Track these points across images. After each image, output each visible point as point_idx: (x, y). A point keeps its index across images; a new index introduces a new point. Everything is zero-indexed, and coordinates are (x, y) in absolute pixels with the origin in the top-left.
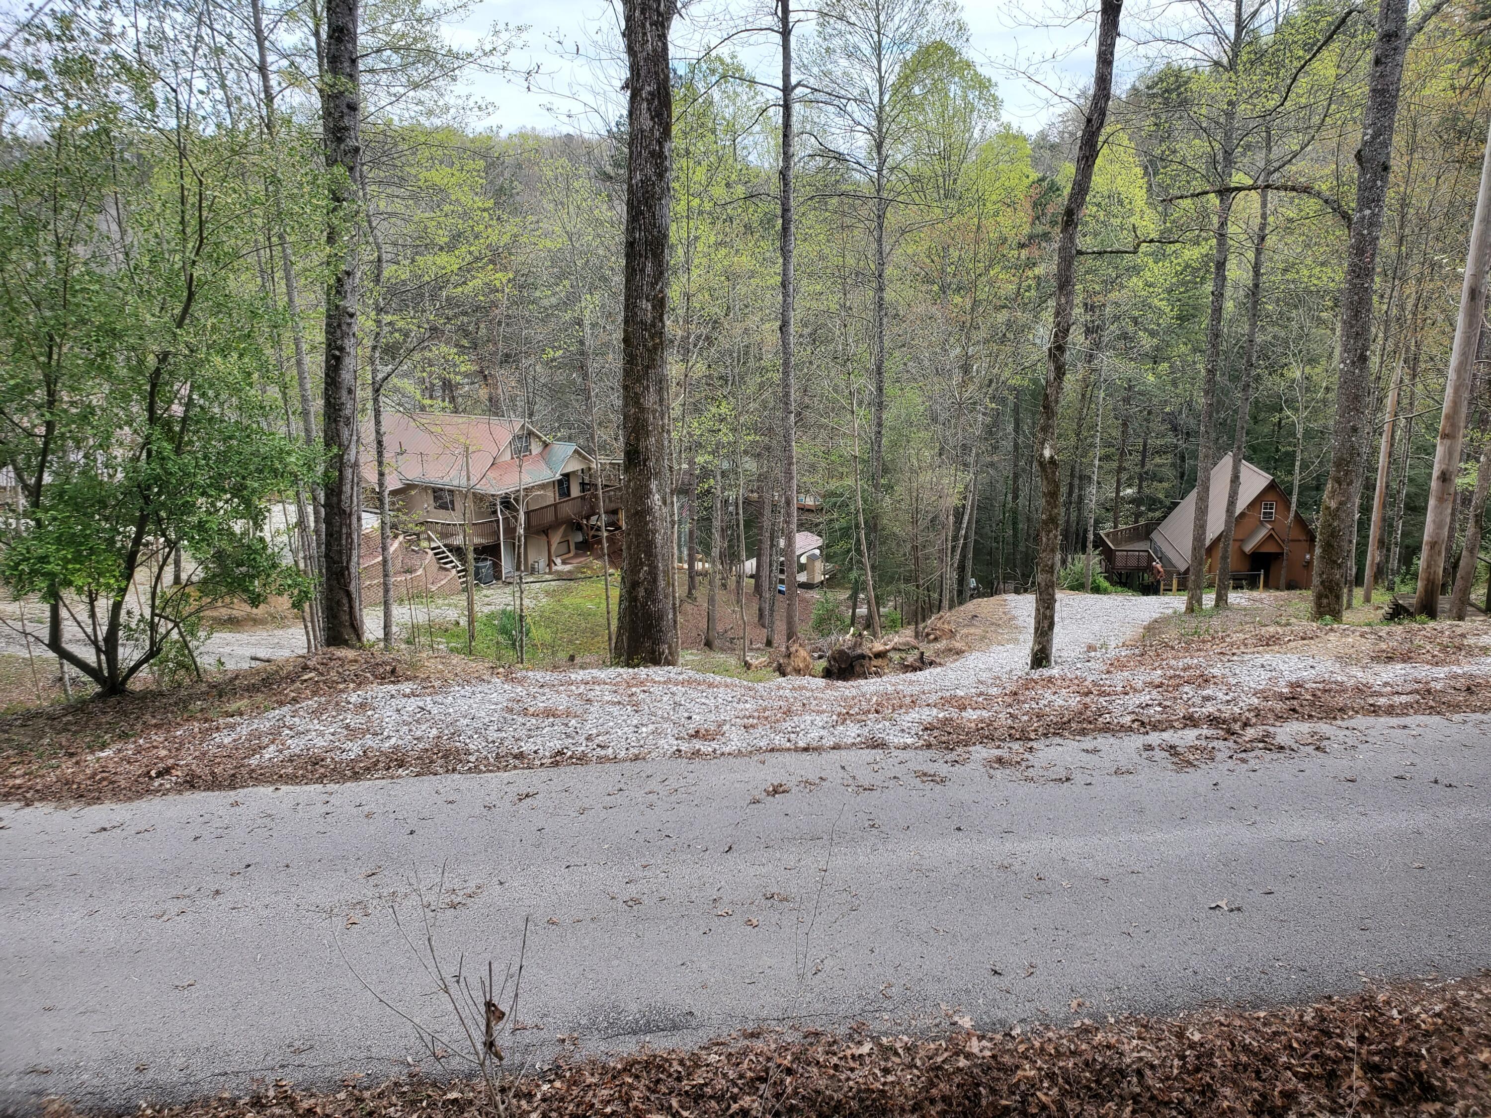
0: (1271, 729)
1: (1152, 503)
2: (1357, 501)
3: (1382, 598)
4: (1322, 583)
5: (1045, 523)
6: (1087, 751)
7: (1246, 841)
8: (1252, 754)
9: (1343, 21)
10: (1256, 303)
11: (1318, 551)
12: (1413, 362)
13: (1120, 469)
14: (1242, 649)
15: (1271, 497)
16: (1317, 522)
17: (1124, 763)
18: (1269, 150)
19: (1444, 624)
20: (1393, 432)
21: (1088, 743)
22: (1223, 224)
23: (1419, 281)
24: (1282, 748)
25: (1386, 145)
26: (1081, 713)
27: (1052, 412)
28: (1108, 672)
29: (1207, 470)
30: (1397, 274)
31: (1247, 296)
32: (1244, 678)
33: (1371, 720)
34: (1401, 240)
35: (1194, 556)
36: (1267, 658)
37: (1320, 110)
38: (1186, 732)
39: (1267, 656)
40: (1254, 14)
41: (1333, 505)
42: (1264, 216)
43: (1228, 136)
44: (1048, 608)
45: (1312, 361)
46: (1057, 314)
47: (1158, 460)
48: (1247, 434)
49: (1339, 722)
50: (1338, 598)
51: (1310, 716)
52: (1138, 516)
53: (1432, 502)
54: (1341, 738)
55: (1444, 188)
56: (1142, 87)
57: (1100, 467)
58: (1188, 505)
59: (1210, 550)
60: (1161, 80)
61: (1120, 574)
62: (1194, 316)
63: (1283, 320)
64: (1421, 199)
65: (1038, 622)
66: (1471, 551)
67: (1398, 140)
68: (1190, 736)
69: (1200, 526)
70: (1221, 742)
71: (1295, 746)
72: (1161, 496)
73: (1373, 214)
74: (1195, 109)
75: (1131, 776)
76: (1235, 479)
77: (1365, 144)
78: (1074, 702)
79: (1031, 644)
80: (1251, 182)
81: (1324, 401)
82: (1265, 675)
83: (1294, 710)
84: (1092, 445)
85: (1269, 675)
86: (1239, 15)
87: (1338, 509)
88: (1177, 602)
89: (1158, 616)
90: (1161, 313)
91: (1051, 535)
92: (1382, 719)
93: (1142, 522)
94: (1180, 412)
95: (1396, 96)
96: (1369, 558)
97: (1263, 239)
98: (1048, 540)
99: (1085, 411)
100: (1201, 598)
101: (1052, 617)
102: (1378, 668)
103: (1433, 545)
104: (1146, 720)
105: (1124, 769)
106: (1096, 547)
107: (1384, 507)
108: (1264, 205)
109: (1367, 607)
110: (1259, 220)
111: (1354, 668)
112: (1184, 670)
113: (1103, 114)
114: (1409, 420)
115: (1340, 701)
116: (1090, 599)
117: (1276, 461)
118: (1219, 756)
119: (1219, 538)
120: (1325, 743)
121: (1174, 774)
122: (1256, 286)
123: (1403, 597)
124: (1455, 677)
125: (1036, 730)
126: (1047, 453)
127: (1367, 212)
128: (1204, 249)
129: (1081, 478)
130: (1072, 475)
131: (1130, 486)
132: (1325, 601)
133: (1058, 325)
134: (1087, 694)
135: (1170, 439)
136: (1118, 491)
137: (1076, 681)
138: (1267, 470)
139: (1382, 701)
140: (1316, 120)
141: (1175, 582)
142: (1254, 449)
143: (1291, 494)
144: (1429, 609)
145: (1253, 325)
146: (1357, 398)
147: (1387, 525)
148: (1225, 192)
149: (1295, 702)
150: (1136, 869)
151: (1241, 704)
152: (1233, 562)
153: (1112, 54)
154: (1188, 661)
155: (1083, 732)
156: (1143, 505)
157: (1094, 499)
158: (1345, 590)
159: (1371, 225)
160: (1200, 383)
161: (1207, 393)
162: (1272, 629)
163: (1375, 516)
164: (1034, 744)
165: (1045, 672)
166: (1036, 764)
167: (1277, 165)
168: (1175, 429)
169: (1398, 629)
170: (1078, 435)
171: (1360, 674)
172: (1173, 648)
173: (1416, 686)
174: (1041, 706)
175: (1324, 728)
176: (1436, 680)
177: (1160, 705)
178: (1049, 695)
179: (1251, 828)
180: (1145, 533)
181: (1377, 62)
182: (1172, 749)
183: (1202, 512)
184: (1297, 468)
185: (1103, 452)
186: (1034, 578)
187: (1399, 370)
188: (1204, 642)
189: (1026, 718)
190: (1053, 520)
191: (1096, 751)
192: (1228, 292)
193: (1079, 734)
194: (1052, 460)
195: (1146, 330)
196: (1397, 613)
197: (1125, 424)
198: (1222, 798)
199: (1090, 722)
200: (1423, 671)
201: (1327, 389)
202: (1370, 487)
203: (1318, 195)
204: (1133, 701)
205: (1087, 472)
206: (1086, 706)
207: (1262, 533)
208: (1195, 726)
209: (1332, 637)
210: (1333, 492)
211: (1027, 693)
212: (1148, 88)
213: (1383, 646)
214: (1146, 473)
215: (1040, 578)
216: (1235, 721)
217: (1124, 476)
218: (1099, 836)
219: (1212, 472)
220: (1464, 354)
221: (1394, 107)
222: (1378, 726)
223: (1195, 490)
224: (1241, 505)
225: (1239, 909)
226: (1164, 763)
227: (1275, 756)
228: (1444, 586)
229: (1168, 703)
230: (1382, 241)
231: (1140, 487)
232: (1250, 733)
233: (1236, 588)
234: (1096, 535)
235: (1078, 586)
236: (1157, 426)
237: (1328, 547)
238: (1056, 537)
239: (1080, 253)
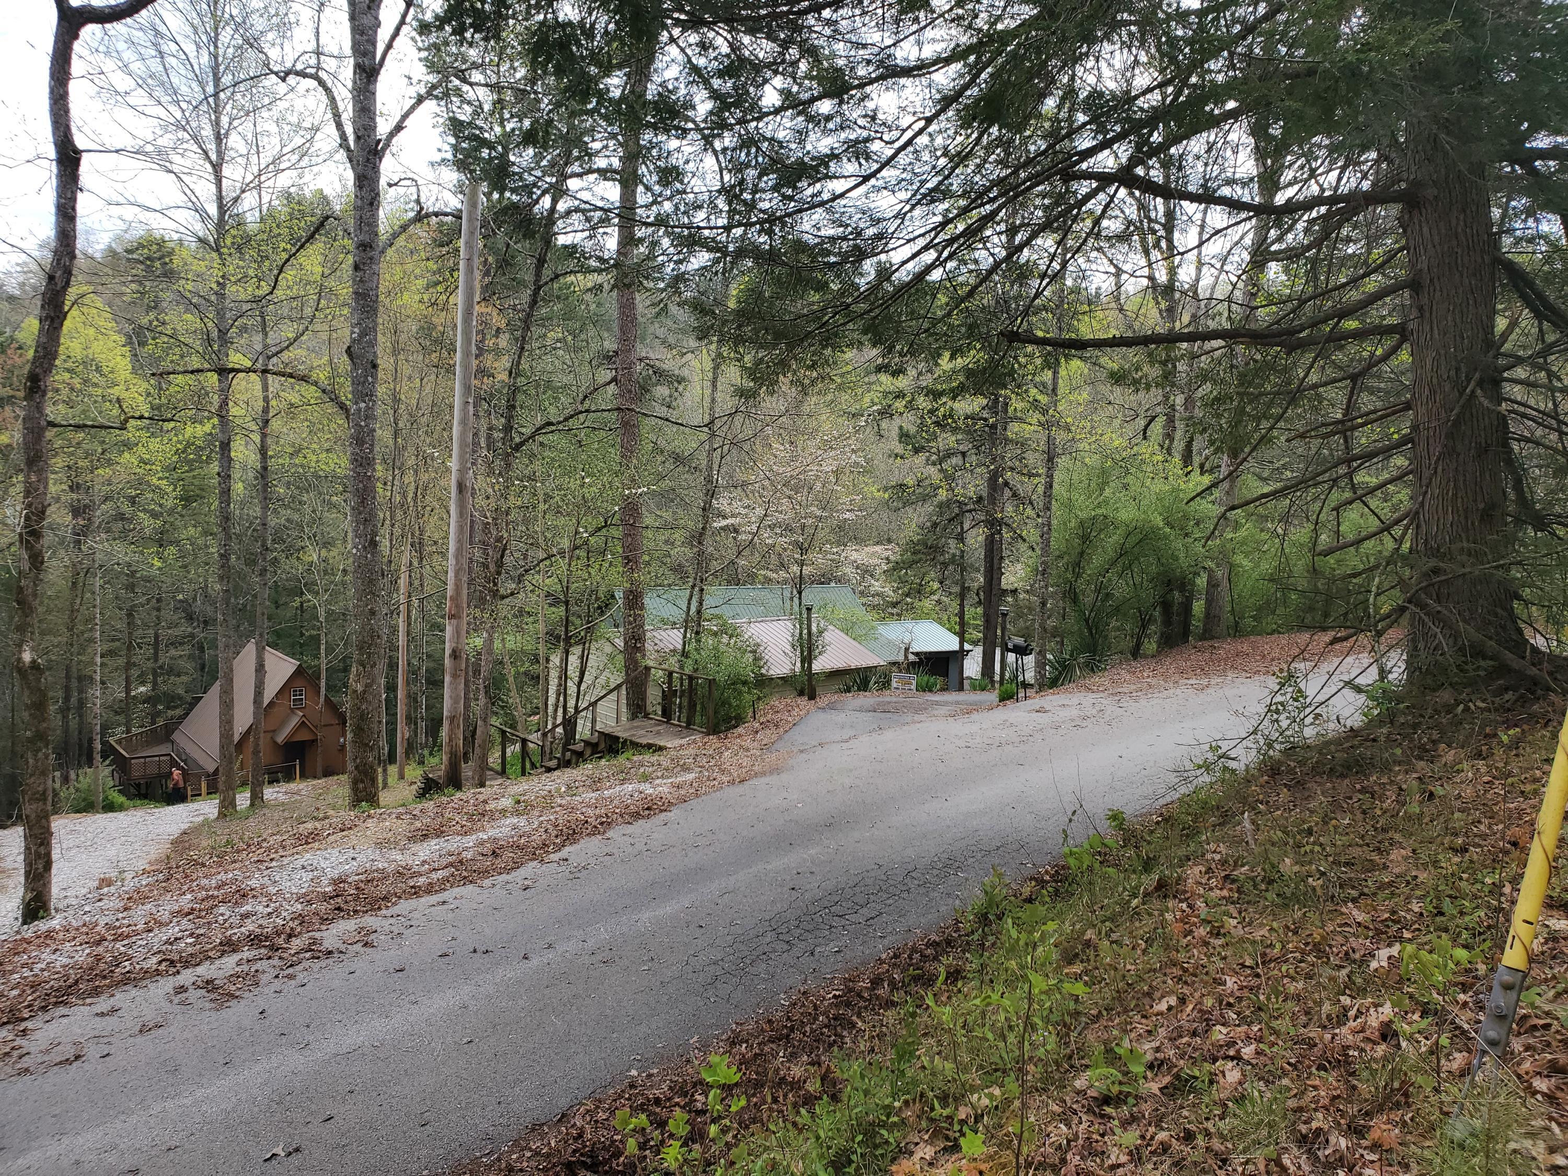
0: (317, 935)
1: (171, 700)
2: (383, 681)
3: (414, 772)
4: (357, 768)
5: (30, 740)
6: (102, 1014)
7: (301, 1068)
8: (300, 967)
9: (322, 224)
10: (266, 485)
11: (349, 736)
12: (419, 546)
13: (129, 665)
14: (281, 853)
15: (299, 683)
16: (347, 704)
17: (150, 1016)
18: (266, 334)
19: (468, 794)
20: (409, 612)
21: (103, 1004)
22: (224, 403)
23: (416, 471)
24: (330, 952)
25: (372, 344)
26: (91, 969)
27: (30, 608)
28: (125, 909)
29: (229, 662)
30: (395, 464)
31: (256, 478)
32: (286, 885)
33: (413, 903)
34: (396, 434)
35: (223, 755)
36: (308, 857)
37: (312, 303)
38: (224, 960)
39: (308, 856)
40: (236, 199)
41: (360, 688)
42: (266, 400)
43: (220, 314)
44: (41, 844)
45: (328, 544)
46: (27, 493)
47: (173, 652)
48: (269, 619)
49: (384, 912)
50: (373, 780)
51: (356, 912)
52: (154, 716)
53: (447, 679)
54: (387, 929)
55: (428, 389)
56: (119, 250)
57: (103, 665)
58: (211, 700)
59: (240, 746)
60: (141, 246)
61: (139, 785)
62: (203, 497)
63: (295, 503)
64: (409, 394)
65: (29, 864)
66: (485, 720)
67: (383, 341)
68: (229, 963)
69: (227, 721)
70: (265, 962)
71: (343, 948)
72: (181, 691)
73: (368, 408)
74: (182, 282)
75: (160, 1031)
76: (260, 668)
77: (354, 341)
78: (82, 956)
79: (21, 891)
80: (249, 364)
81: (343, 583)
82: (309, 876)
83: (339, 909)
84: (92, 640)
85: (311, 875)
86: (220, 198)
87: (364, 692)
88: (208, 808)
89: (186, 826)
90: (163, 494)
91: (40, 755)
92: (423, 900)
93: (160, 722)
94: (195, 599)
95: (376, 301)
96: (399, 735)
97: (267, 422)
98: (37, 760)
99: (78, 601)
100: (234, 799)
101: (48, 855)
102: (415, 847)
103: (452, 719)
104: (177, 958)
105: (151, 1024)
106: (104, 757)
107: (408, 684)
108: (265, 388)
109: (402, 784)
110: (261, 403)
111: (394, 852)
112: (218, 888)
113: (68, 273)
114: (421, 601)
115: (383, 890)
116: (101, 820)
117: (301, 645)
118: (264, 978)
119: (248, 732)
120: (373, 936)
121: (213, 1013)
122: (265, 468)
123: (432, 770)
124: (482, 843)
125: (29, 1006)
126: (27, 657)
127: (363, 405)
128: (208, 428)
129: (80, 679)
130: (68, 677)
131: (143, 683)
132: (361, 786)
133: (29, 506)
134: (98, 943)
135: (185, 629)
136: (128, 690)
137: (84, 929)
138: (293, 655)
139: (422, 881)
140: (308, 311)
141: (204, 786)
142: (278, 634)
143: (319, 678)
144: (454, 781)
145: (265, 508)
146: (371, 581)
147: (412, 699)
148: (223, 371)
149: (339, 900)
150: (173, 1144)
151: (284, 914)
152: (266, 756)
153: (74, 209)
154: (222, 876)
155: (96, 992)
156: (160, 702)
157: (98, 702)
158: (380, 770)
159: (367, 417)
160: (214, 568)
161: (221, 578)
162: (310, 826)
163: (401, 694)
164: (29, 1025)
165: (42, 926)
166: (32, 1050)
167: (274, 350)
168: (190, 618)
169: (429, 805)
170: (70, 629)
171: (399, 857)
172: (203, 865)
173: (451, 859)
174: (36, 971)
175: (369, 921)
176: (466, 849)
177: (191, 935)
178: (47, 956)
179: (307, 1052)
180: (166, 734)
181: (356, 267)
182: (209, 985)
183: (227, 705)
184: (323, 651)
185: (106, 647)
186: (20, 809)
187: (406, 556)
188: (238, 851)
189: (15, 993)
190: (41, 736)
191: (114, 1011)
192: (236, 474)
193: (90, 996)
194: (34, 665)
195: (145, 511)
196: (429, 788)
197: (130, 615)
198: (270, 1026)
199: (105, 977)
200: (454, 843)
201: (344, 570)
202: (393, 666)
203: (316, 384)
204: (158, 937)
205: (87, 671)
206: (98, 958)
207: (294, 721)
208: (234, 951)
209: (370, 823)
210: (358, 675)
211: (16, 959)
212: (128, 251)
213: (418, 824)
214: (161, 667)
215: (29, 809)
216: (278, 934)
217: (134, 672)
218: (123, 1117)
219: (235, 662)
220: (459, 541)
221: (375, 311)
222: (420, 908)
223: (218, 683)
224: (269, 693)
225: (297, 1150)
226: (200, 1004)
227: (323, 963)
228: (465, 754)
229: (201, 931)
230: (379, 432)
231: (155, 684)
232: (296, 943)
233: (271, 782)
234: (104, 743)
235: (86, 806)
236: (168, 614)
237: (359, 731)
238: (47, 757)
239: (52, 424)
